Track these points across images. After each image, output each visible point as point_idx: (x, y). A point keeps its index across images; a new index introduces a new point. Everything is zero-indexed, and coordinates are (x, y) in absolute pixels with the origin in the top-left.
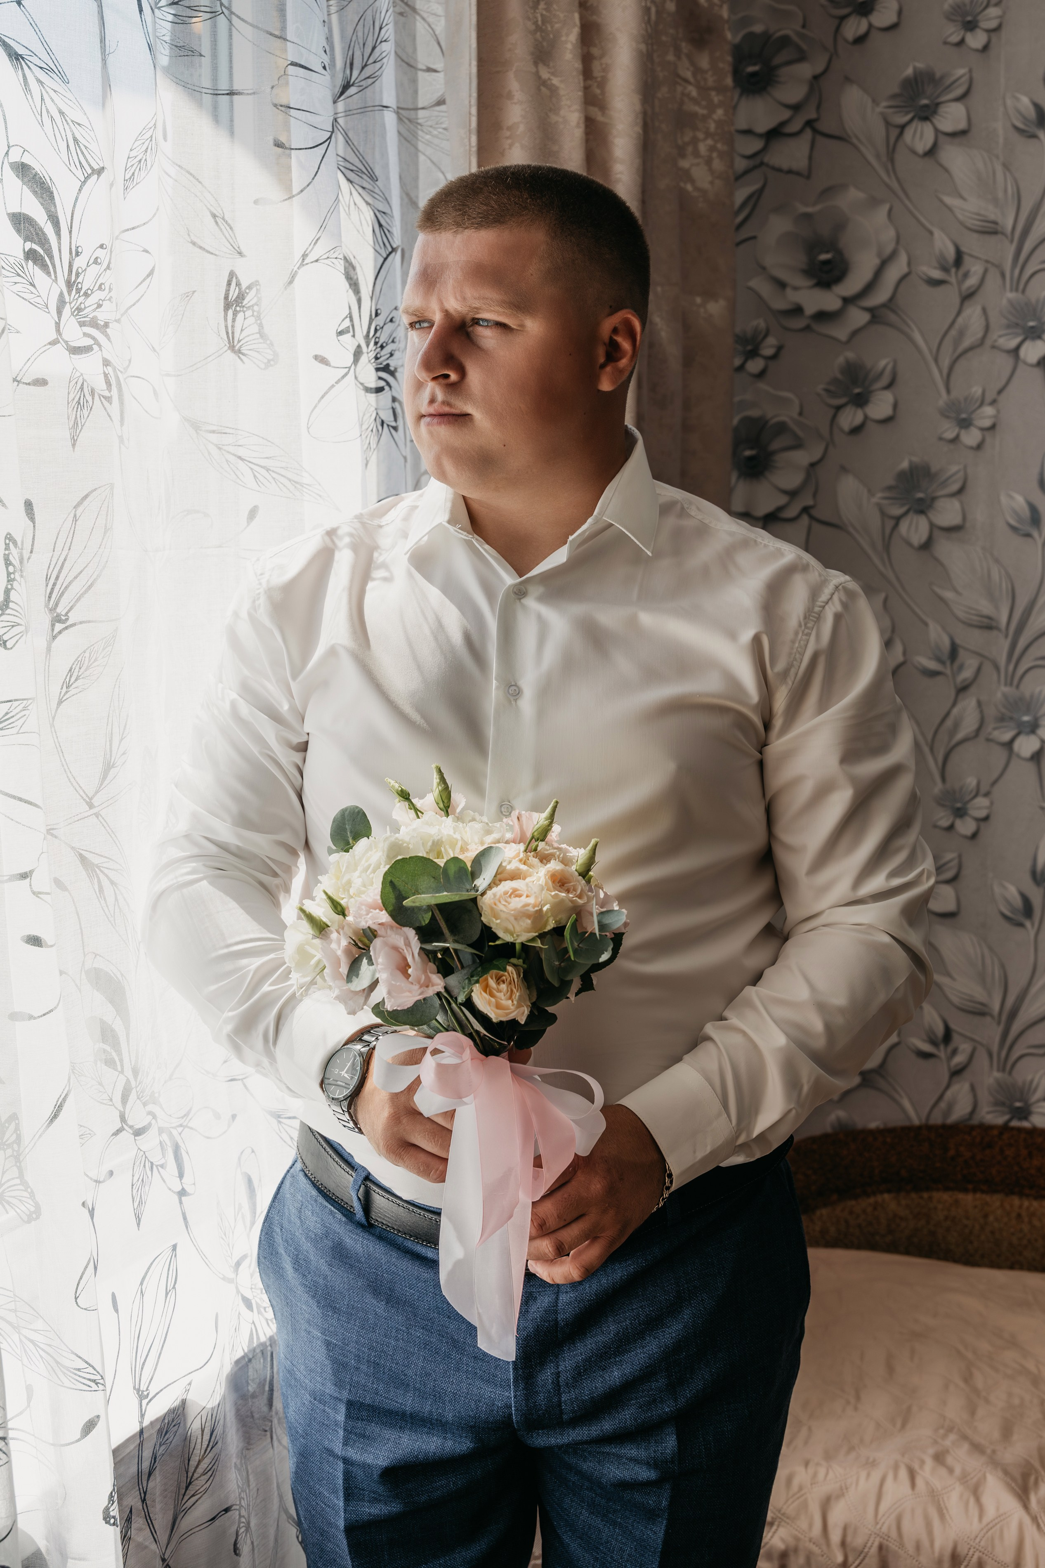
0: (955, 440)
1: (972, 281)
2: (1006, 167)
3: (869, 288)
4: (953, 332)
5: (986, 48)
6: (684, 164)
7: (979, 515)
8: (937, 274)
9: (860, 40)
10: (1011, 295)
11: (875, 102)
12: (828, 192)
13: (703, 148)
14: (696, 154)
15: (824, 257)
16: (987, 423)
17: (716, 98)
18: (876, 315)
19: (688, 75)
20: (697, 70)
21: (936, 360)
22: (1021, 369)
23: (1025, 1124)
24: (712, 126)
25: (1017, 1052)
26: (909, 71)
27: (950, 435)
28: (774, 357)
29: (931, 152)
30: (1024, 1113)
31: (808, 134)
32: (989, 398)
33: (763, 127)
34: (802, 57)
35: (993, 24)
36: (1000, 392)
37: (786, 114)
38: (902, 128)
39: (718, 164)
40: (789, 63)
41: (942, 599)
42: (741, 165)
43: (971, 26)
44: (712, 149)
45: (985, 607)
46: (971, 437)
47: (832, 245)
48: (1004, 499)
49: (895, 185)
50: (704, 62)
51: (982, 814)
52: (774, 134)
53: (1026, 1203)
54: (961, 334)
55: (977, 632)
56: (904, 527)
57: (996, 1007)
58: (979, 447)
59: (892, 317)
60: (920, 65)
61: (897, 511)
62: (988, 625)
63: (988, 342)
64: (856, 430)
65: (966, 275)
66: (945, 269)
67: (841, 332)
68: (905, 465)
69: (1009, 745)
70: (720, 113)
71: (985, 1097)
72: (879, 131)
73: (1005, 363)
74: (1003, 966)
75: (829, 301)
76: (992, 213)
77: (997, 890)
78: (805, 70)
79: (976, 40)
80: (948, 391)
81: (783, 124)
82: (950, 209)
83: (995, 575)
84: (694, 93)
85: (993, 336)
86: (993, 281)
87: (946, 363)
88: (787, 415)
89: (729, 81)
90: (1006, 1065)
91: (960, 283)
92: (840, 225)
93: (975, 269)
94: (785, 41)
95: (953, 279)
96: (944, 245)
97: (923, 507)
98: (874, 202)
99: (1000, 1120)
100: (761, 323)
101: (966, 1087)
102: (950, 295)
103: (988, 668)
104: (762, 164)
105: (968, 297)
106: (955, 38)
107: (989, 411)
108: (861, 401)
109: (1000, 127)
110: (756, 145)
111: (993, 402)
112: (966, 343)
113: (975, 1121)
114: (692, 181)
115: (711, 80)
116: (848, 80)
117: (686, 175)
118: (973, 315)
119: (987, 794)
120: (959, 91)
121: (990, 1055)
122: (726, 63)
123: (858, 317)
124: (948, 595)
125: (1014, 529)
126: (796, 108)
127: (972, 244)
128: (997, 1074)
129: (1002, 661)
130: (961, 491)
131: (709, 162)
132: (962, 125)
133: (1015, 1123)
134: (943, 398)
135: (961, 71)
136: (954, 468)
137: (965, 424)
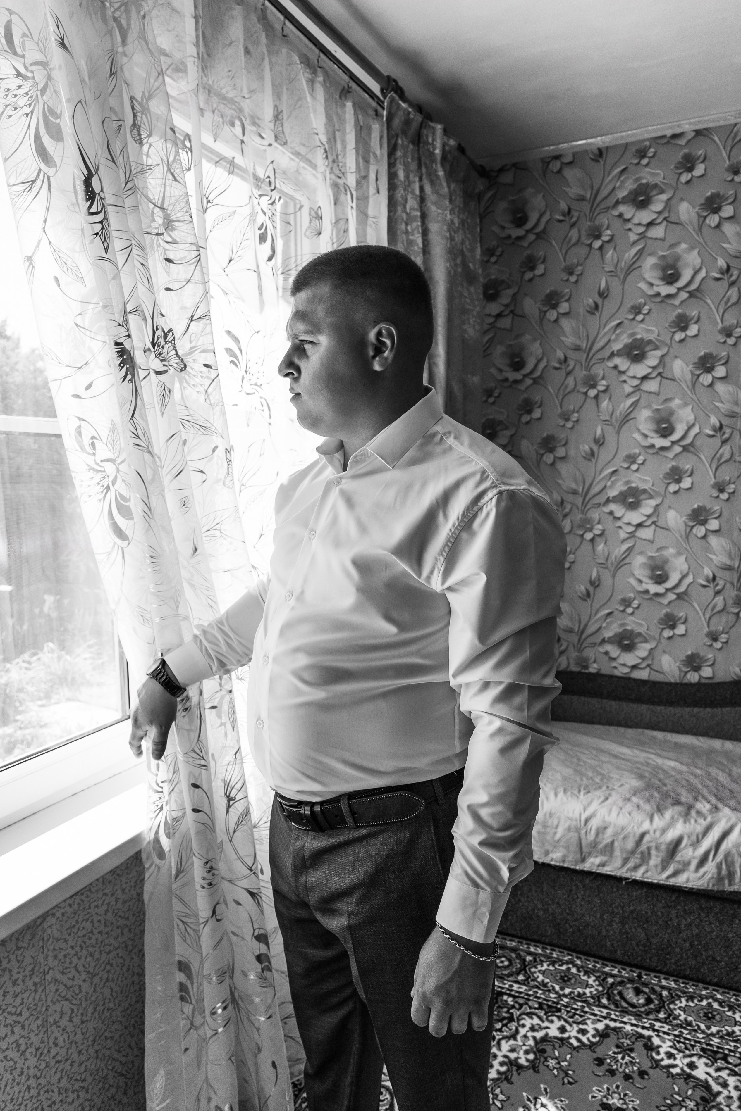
0: (564, 426)
1: (570, 368)
2: (583, 325)
3: (533, 371)
4: (563, 387)
5: (576, 282)
6: (465, 327)
7: (572, 453)
8: (557, 365)
9: (531, 280)
10: (584, 372)
11: (536, 303)
12: (518, 336)
13: (471, 321)
14: (469, 323)
15: (517, 360)
16: (575, 419)
17: (476, 303)
18: (535, 381)
19: (466, 295)
20: (470, 293)
21: (557, 397)
22: (588, 400)
23: (587, 671)
24: (475, 313)
25: (584, 645)
26: (548, 291)
27: (562, 424)
28: (499, 396)
29: (556, 321)
30: (586, 667)
31: (511, 316)
32: (576, 410)
33: (494, 313)
34: (509, 287)
35: (579, 272)
36: (580, 408)
37: (503, 308)
38: (545, 312)
39: (477, 327)
40: (505, 289)
41: (558, 483)
42: (486, 327)
43: (571, 273)
44: (475, 321)
45: (573, 486)
46: (569, 425)
47: (519, 355)
48: (581, 447)
49: (543, 333)
50: (472, 290)
51: (572, 560)
52: (499, 316)
53: (586, 699)
54: (566, 387)
55: (570, 495)
56: (544, 458)
57: (576, 629)
58: (572, 428)
59: (541, 381)
60: (552, 289)
61: (542, 452)
62: (575, 492)
63: (576, 390)
64: (528, 423)
65: (568, 366)
66: (560, 363)
67: (522, 387)
68: (545, 435)
69: (582, 536)
70: (478, 309)
71: (572, 661)
72: (537, 313)
73: (582, 397)
74: (579, 615)
75: (518, 376)
76: (578, 342)
77: (577, 587)
78: (511, 292)
79: (573, 279)
80: (561, 408)
81: (502, 312)
82: (563, 341)
83: (578, 474)
84: (468, 300)
85: (578, 388)
86: (578, 368)
87: (560, 398)
88: (503, 418)
89: (481, 296)
90: (580, 650)
91: (566, 368)
92: (522, 348)
93: (572, 363)
94: (503, 281)
95: (563, 367)
96: (560, 354)
97: (551, 450)
98: (535, 340)
99: (577, 669)
100: (493, 385)
101: (565, 658)
102: (562, 373)
103: (575, 508)
104: (494, 327)
105: (569, 373)
106: (565, 278)
107: (576, 415)
108: (529, 412)
109: (581, 311)
110: (492, 320)
111: (578, 412)
112: (568, 390)
113: (569, 670)
114: (467, 333)
115: (475, 297)
116: (526, 295)
117: (465, 331)
118: (570, 381)
119: (574, 553)
120: (566, 298)
121: (574, 647)
122: (480, 290)
123: (528, 382)
124: (560, 482)
125: (584, 458)
126: (507, 306)
127: (571, 354)
128: (576, 654)
129: (580, 505)
130: (565, 445)
131: (474, 326)
132: (567, 310)
133: (583, 671)
134: (559, 411)
135: (567, 291)
136: (563, 436)
137: (567, 420)
